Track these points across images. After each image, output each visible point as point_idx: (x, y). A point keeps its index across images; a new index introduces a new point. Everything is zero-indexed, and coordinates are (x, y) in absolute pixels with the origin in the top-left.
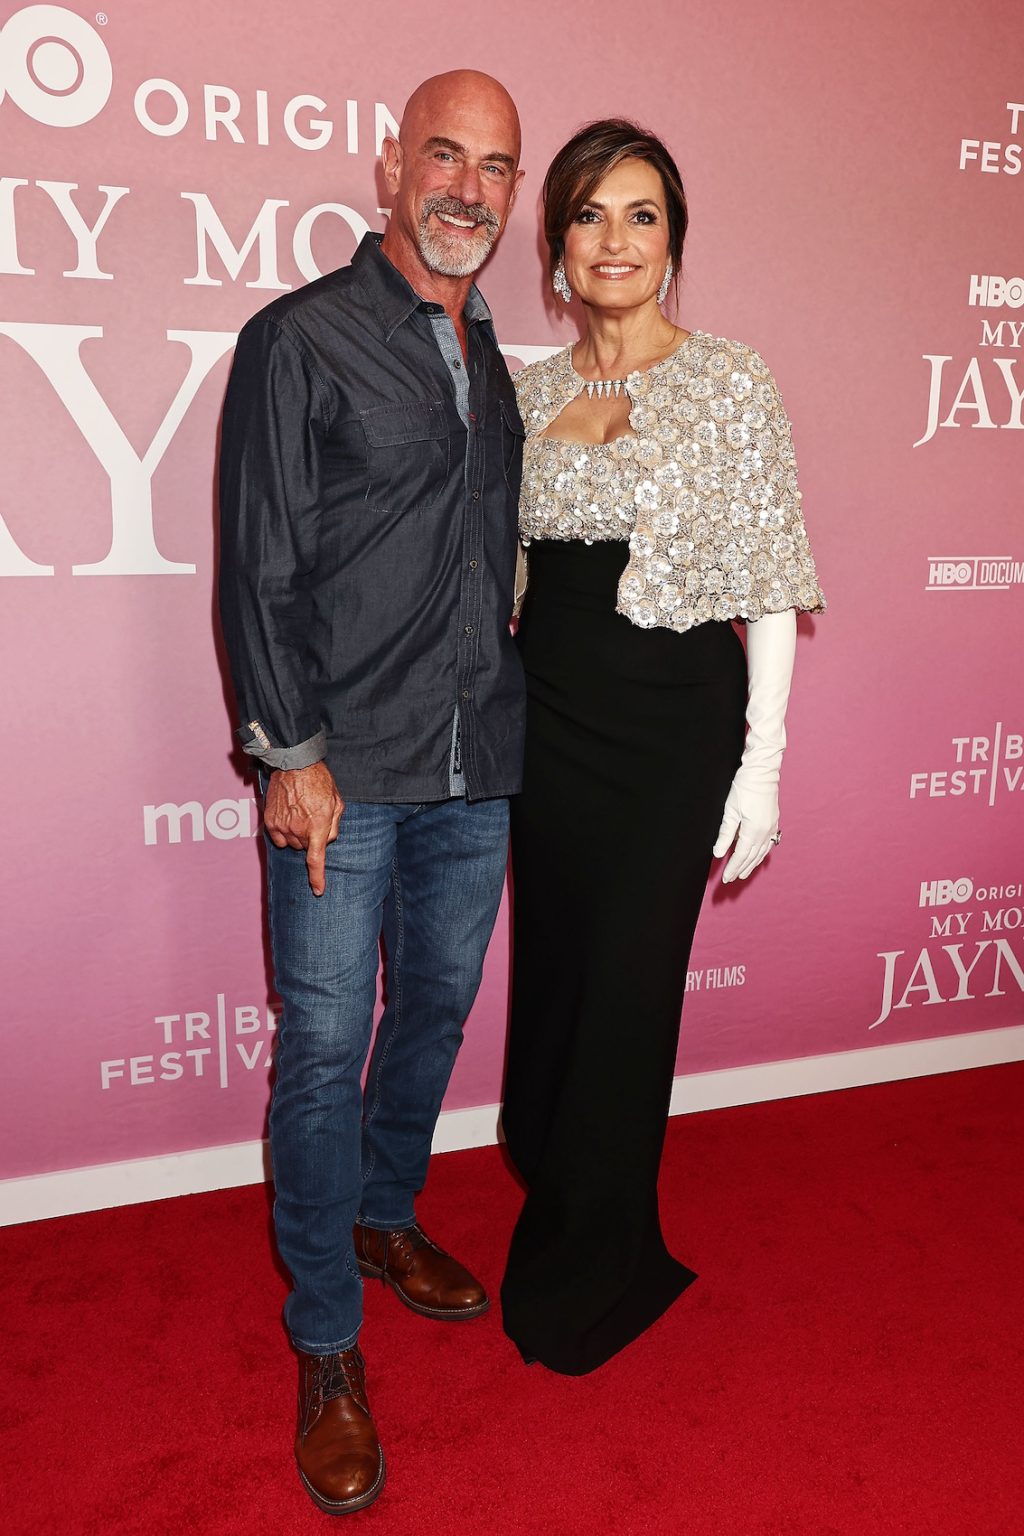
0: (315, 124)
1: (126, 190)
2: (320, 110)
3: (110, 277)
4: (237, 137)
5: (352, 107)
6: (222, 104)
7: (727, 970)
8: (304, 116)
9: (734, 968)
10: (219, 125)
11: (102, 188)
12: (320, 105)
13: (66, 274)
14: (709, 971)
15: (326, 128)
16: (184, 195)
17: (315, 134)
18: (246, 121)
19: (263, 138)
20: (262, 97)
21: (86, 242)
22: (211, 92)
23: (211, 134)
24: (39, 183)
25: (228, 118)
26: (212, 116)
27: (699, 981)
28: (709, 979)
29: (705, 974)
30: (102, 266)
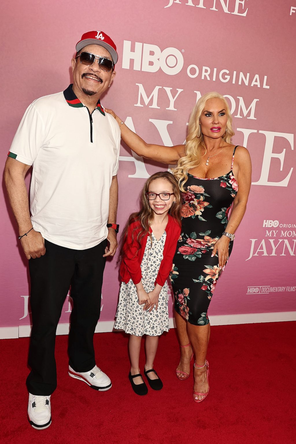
0: (226, 76)
1: (183, 90)
2: (228, 73)
3: (176, 110)
4: (209, 79)
5: (235, 73)
6: (206, 71)
7: (291, 287)
8: (225, 74)
9: (293, 287)
10: (205, 76)
11: (177, 89)
12: (228, 72)
13: (167, 109)
14: (287, 287)
15: (228, 77)
16: (195, 92)
17: (225, 79)
18: (211, 75)
19: (214, 79)
20: (215, 70)
21: (172, 101)
22: (204, 68)
23: (203, 78)
24: (164, 88)
25: (207, 74)
26: (204, 73)
27: (284, 289)
28: (287, 289)
29: (286, 288)
30: (175, 108)
